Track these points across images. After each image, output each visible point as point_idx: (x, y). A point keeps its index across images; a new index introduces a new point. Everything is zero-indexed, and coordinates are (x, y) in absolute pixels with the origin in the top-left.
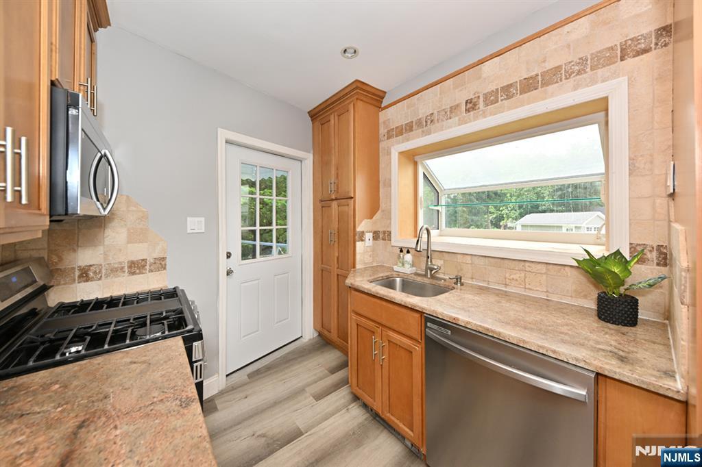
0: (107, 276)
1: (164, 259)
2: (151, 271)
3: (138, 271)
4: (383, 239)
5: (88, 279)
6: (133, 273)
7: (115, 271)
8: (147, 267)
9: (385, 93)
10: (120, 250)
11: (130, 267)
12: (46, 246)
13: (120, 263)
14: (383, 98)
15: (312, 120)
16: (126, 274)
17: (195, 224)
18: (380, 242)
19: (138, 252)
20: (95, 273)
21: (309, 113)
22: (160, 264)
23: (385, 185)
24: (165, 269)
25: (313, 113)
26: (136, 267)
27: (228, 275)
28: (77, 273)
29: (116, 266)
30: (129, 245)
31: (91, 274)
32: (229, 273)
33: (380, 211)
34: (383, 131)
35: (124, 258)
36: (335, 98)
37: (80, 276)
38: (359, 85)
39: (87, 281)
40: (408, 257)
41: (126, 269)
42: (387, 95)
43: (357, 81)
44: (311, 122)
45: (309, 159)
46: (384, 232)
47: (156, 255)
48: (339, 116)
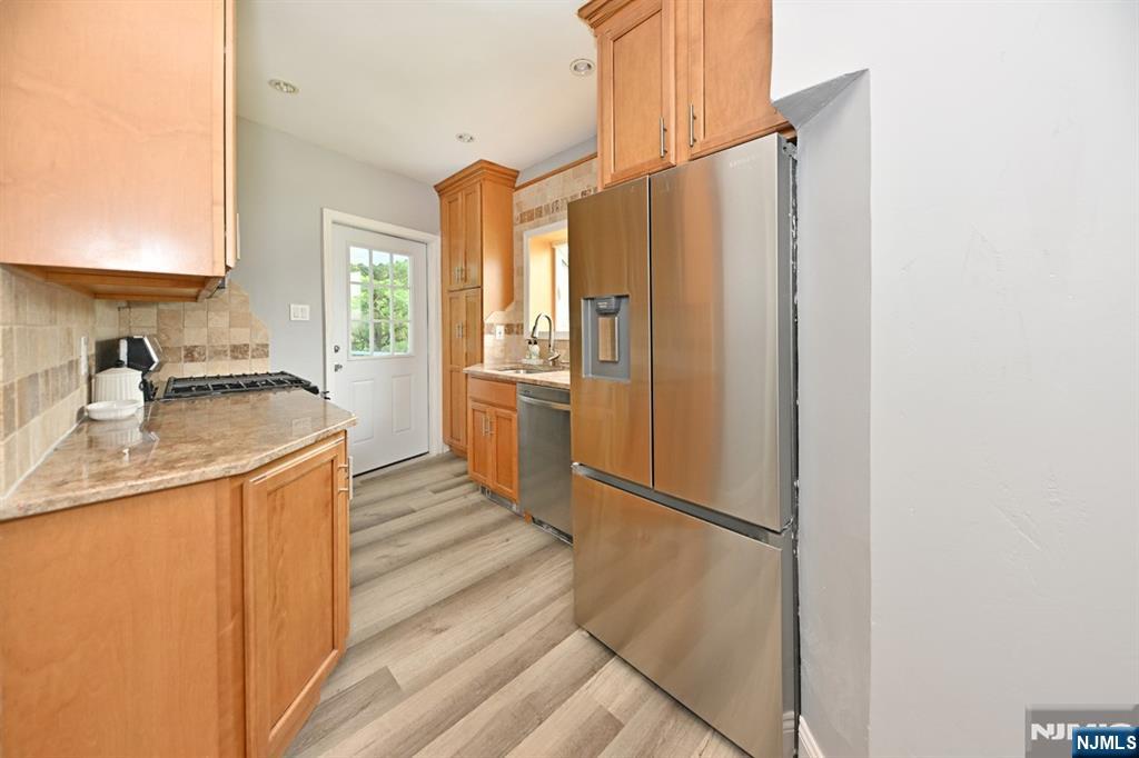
0: (211, 358)
1: (267, 345)
2: (253, 357)
3: (240, 356)
4: (517, 333)
5: (193, 360)
6: (236, 358)
7: (218, 353)
8: (250, 353)
9: (518, 172)
10: (223, 334)
11: (232, 351)
12: (155, 325)
13: (223, 346)
14: (516, 177)
15: (440, 196)
16: (229, 358)
17: (301, 312)
18: (514, 336)
19: (241, 336)
20: (199, 353)
21: (435, 187)
22: (262, 351)
23: (518, 274)
24: (267, 356)
25: (441, 187)
26: (239, 351)
27: (336, 370)
28: (183, 353)
29: (220, 349)
30: (232, 329)
31: (196, 355)
32: (337, 368)
33: (513, 303)
34: (516, 214)
35: (227, 342)
36: (462, 175)
37: (186, 356)
38: (485, 165)
39: (192, 361)
40: (536, 348)
41: (229, 352)
42: (520, 175)
43: (481, 161)
44: (438, 198)
45: (436, 242)
46: (518, 326)
47: (258, 341)
48: (467, 195)
